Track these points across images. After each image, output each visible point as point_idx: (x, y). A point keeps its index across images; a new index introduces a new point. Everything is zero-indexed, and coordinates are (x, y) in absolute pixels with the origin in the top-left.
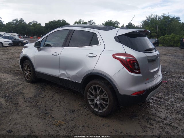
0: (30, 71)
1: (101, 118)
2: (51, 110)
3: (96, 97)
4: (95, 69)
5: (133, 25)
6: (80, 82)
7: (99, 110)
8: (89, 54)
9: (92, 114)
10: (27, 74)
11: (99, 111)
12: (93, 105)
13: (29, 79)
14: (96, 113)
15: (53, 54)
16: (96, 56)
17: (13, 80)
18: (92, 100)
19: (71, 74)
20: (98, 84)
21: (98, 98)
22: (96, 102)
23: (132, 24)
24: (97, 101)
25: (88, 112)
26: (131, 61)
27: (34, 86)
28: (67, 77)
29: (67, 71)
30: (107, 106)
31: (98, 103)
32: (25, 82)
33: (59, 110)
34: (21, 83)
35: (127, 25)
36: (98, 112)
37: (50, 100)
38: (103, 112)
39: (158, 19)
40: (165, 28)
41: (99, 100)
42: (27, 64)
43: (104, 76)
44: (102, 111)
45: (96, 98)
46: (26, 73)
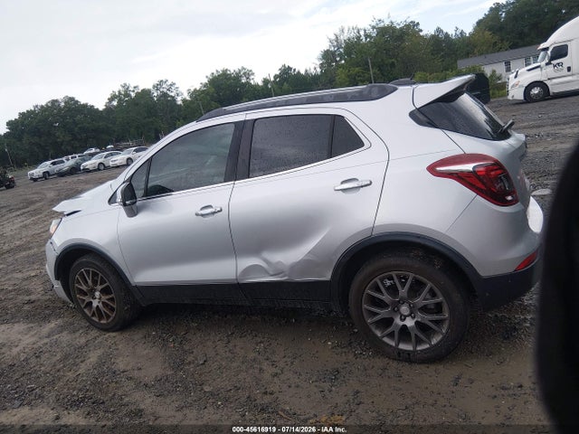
0: (105, 291)
1: (432, 367)
2: (266, 393)
3: (396, 309)
4: (377, 223)
5: (295, 70)
6: (328, 277)
7: (415, 347)
8: (342, 183)
9: (394, 364)
10: (95, 303)
11: (419, 348)
12: (391, 335)
13: (108, 317)
14: (408, 358)
15: (197, 215)
16: (371, 183)
17: (46, 340)
18: (387, 322)
19: (285, 263)
20: (396, 268)
21: (404, 309)
22: (401, 323)
23: (290, 68)
24: (403, 320)
25: (379, 362)
26: (493, 173)
27: (137, 335)
28: (271, 273)
29: (266, 255)
30: (446, 326)
31: (410, 323)
32: (94, 333)
33: (290, 387)
34: (83, 341)
35: (278, 73)
36: (415, 351)
37: (234, 364)
38: (432, 347)
39: (364, 40)
40: (391, 61)
41: (410, 315)
42: (88, 272)
43: (418, 236)
44: (428, 346)
45: (398, 310)
46: (91, 302)
